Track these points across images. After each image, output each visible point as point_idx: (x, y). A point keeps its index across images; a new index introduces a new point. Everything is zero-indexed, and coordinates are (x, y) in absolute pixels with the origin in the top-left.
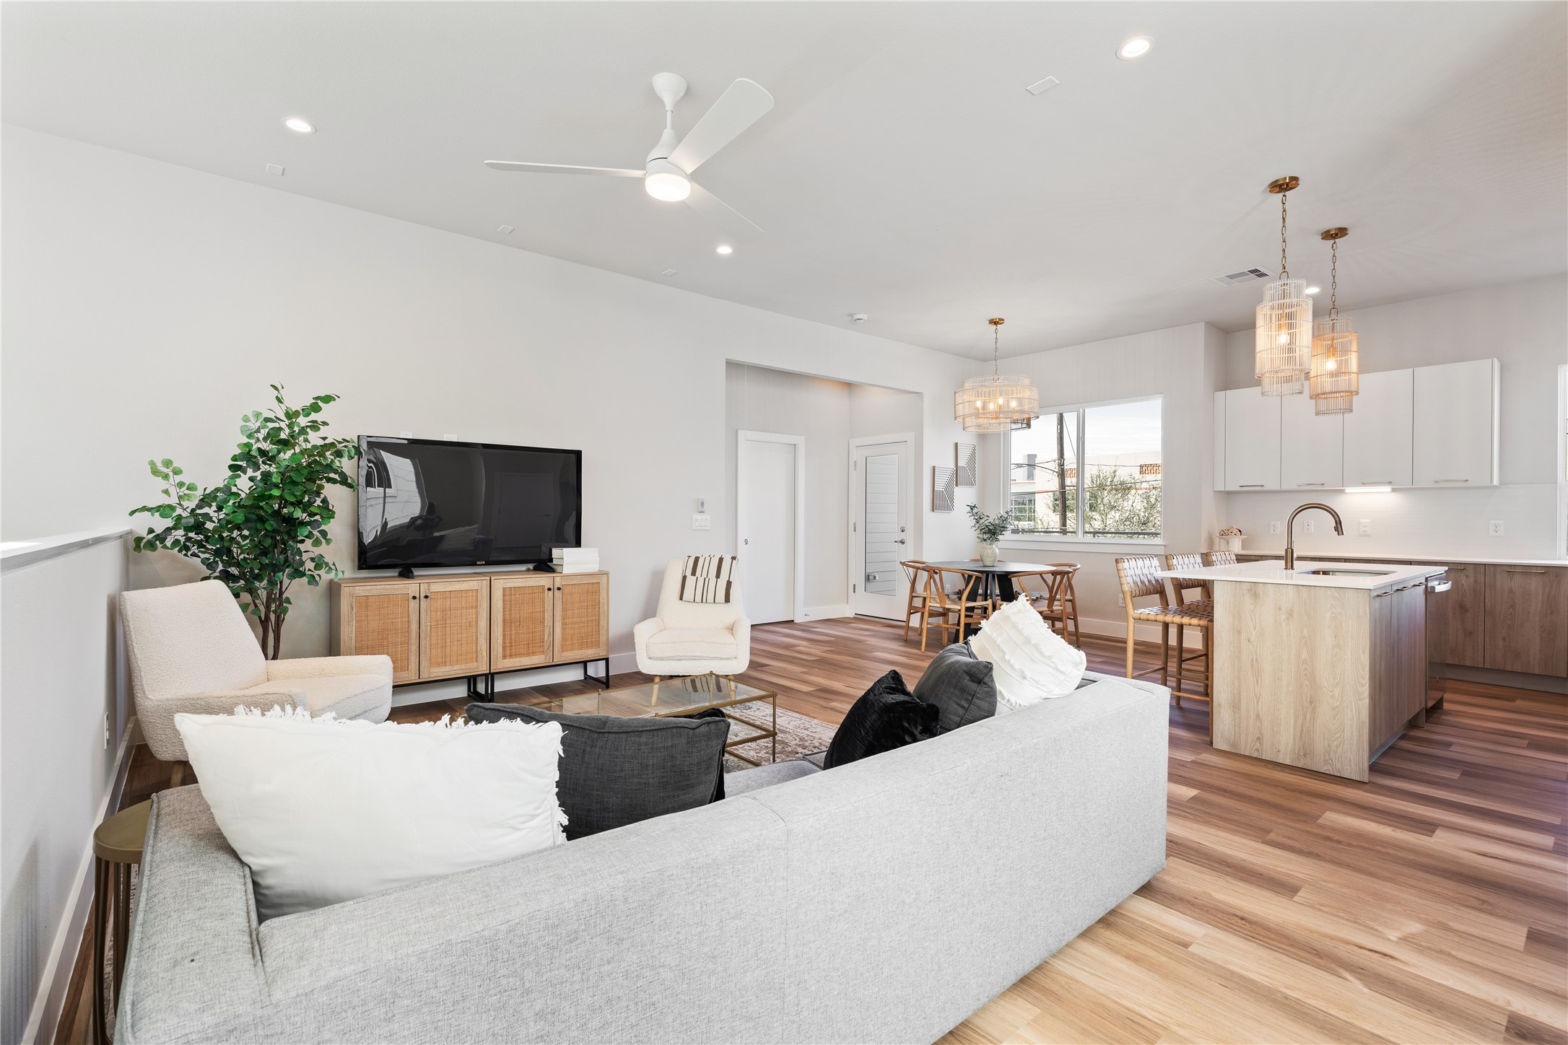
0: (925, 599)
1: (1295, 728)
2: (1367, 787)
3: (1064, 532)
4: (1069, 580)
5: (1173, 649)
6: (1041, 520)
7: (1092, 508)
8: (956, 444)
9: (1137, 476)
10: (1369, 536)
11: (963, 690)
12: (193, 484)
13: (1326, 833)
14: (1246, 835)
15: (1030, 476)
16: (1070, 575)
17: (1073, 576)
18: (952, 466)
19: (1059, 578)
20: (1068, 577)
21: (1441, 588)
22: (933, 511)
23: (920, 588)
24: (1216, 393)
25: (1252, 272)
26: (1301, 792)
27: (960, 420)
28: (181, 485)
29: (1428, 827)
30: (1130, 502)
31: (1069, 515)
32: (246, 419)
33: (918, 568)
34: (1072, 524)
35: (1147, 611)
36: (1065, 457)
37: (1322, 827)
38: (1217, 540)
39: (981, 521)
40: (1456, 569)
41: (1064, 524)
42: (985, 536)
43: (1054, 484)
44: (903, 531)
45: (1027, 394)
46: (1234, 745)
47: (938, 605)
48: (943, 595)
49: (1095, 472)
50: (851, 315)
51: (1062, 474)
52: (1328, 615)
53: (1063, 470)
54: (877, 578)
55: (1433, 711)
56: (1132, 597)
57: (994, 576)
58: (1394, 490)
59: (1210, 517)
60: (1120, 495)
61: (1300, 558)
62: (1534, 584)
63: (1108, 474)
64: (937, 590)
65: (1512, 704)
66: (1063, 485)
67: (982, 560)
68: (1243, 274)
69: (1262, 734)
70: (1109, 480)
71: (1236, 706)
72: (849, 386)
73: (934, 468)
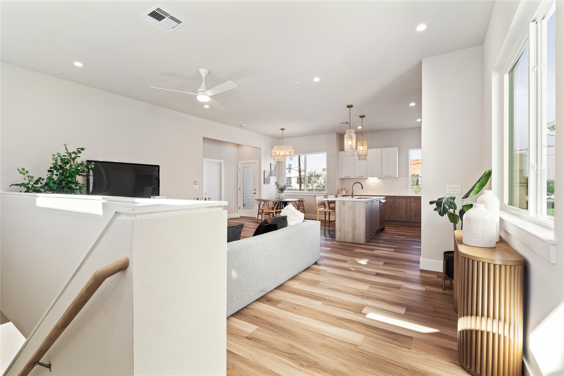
0: (263, 210)
1: (352, 234)
2: (365, 245)
3: (301, 190)
4: (303, 203)
5: (327, 221)
6: (293, 186)
7: (309, 182)
8: (271, 164)
9: (322, 172)
10: (373, 190)
11: (281, 222)
12: (33, 176)
13: (355, 253)
14: (340, 255)
15: (290, 172)
16: (303, 202)
17: (304, 202)
18: (270, 170)
19: (300, 202)
20: (302, 202)
21: (383, 201)
22: (264, 184)
23: (261, 207)
24: (340, 152)
25: (346, 122)
26: (352, 247)
27: (273, 157)
28: (29, 176)
29: (374, 250)
30: (320, 180)
31: (302, 184)
32: (54, 155)
33: (261, 201)
34: (303, 188)
35: (322, 209)
36: (301, 166)
37: (354, 252)
38: (340, 191)
39: (279, 187)
40: (387, 197)
41: (300, 187)
42: (280, 191)
43: (298, 175)
44: (255, 190)
45: (291, 150)
46: (340, 239)
47: (268, 211)
48: (269, 208)
49: (310, 171)
50: (241, 125)
51: (300, 171)
52: (358, 207)
53: (300, 170)
54: (246, 205)
55: (382, 230)
56: (318, 206)
57: (282, 202)
58: (378, 178)
59: (338, 185)
60: (317, 178)
61: (354, 196)
62: (404, 200)
63: (313, 172)
64: (267, 207)
65: (398, 228)
66: (300, 175)
67: (279, 198)
68: (344, 123)
69: (345, 236)
70: (314, 173)
71: (340, 230)
72: (238, 145)
73: (264, 171)
